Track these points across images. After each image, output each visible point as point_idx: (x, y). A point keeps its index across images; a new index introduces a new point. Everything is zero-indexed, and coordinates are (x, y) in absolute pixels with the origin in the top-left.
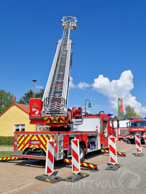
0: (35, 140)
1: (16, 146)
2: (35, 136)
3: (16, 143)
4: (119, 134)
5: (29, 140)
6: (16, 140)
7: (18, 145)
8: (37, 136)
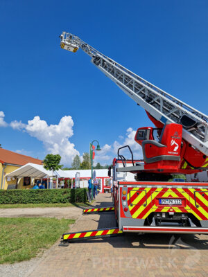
0: (170, 198)
1: (126, 210)
2: (170, 190)
3: (125, 203)
4: (105, 185)
5: (156, 198)
6: (124, 199)
7: (130, 208)
8: (174, 190)
